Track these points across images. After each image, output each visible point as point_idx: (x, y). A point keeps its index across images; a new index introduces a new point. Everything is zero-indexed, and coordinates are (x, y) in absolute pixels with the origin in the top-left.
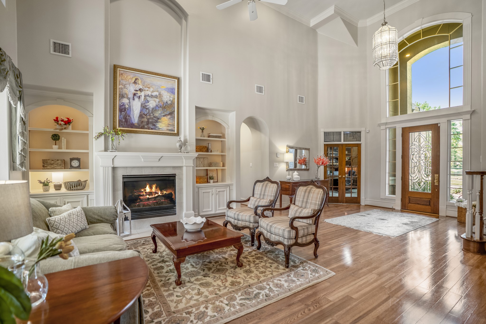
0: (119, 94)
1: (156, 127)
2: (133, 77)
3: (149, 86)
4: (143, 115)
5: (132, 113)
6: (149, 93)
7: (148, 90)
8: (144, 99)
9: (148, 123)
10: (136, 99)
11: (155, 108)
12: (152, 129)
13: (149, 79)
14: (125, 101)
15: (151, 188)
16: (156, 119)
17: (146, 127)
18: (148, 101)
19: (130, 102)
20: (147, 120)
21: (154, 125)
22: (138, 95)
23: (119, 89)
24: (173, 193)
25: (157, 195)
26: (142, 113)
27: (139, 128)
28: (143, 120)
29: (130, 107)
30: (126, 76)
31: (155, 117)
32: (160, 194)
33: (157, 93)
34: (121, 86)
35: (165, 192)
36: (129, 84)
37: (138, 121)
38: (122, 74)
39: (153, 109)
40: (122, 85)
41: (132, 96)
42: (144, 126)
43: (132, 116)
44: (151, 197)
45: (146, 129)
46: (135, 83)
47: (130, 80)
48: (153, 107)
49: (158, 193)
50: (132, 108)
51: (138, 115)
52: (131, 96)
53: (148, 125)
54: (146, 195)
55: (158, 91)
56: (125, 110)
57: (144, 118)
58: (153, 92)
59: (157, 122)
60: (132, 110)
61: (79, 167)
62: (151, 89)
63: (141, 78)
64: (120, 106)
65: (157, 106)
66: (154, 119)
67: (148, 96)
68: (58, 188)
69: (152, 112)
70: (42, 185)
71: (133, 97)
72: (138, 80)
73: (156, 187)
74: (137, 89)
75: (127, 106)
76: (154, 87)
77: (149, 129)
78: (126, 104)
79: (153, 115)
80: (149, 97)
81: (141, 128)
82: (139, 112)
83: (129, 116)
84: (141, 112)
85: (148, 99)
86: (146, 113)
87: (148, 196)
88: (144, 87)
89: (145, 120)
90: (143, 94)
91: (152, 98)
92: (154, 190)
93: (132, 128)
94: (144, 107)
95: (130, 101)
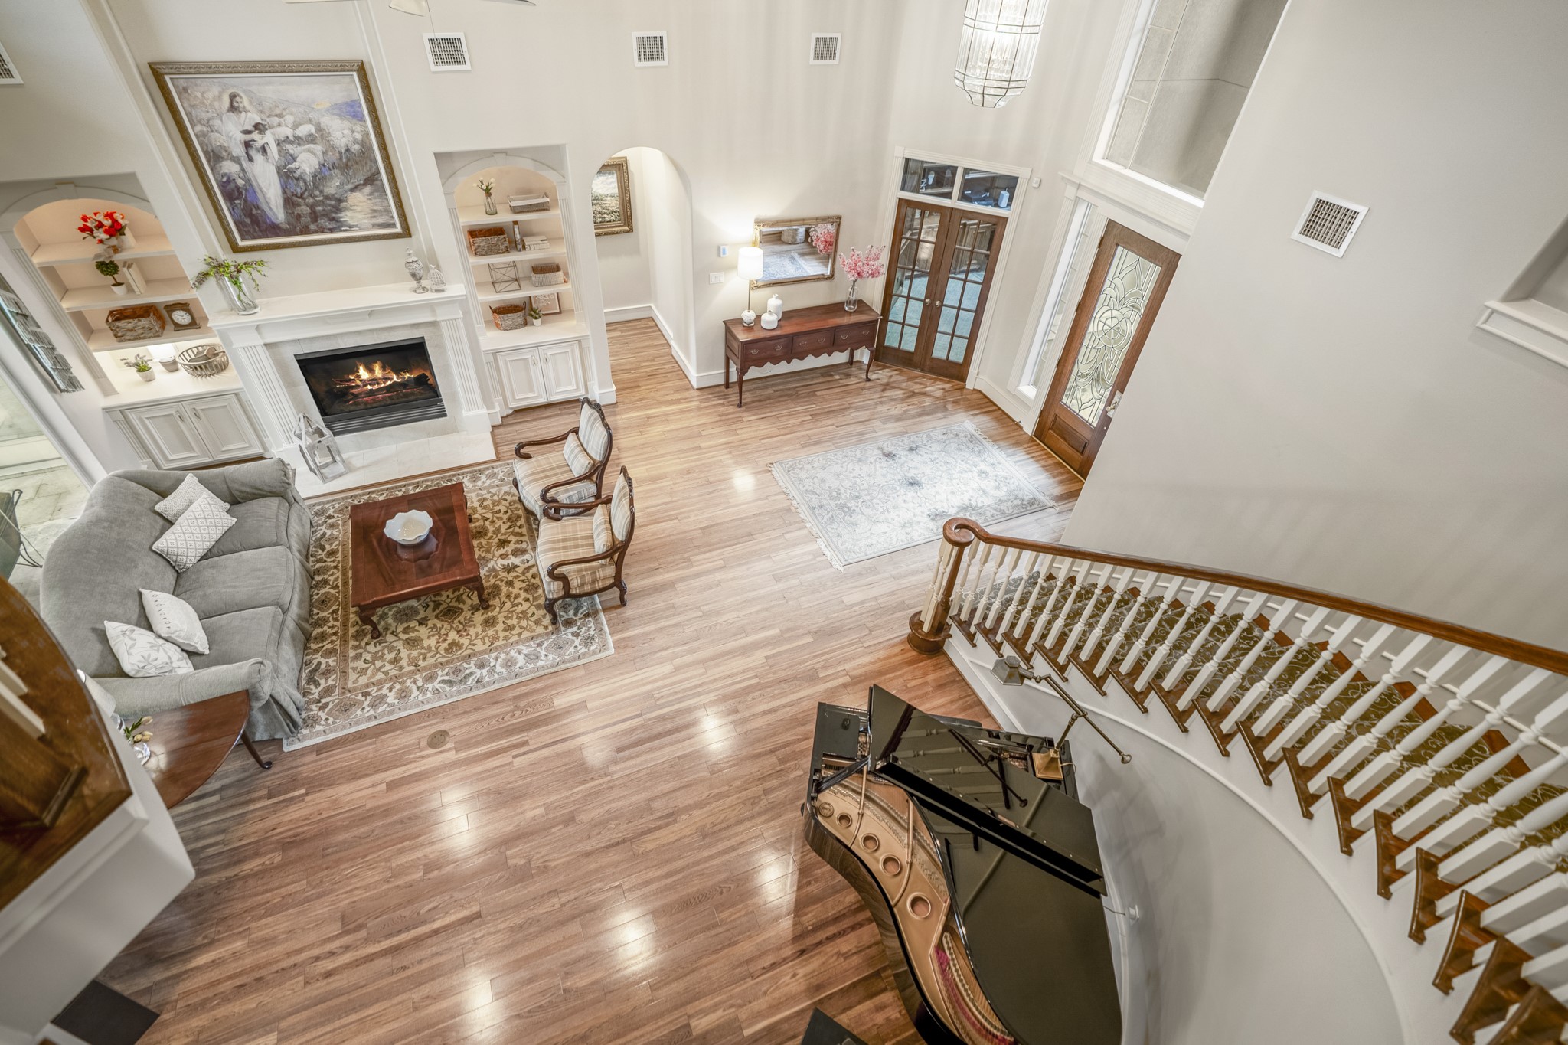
0: (206, 153)
1: (342, 224)
2: (221, 94)
3: (278, 111)
4: (295, 198)
5: (260, 195)
6: (289, 133)
7: (279, 125)
8: (280, 152)
9: (315, 217)
10: (258, 157)
11: (320, 173)
12: (331, 230)
13: (272, 89)
14: (229, 167)
15: (370, 370)
16: (333, 203)
17: (313, 227)
18: (291, 155)
19: (243, 170)
20: (309, 210)
21: (333, 219)
22: (259, 144)
23: (196, 135)
24: (427, 374)
25: (389, 383)
26: (289, 194)
27: (296, 234)
28: (298, 210)
29: (248, 181)
30: (199, 95)
31: (327, 198)
32: (395, 380)
33: (311, 129)
34: (198, 128)
35: (407, 375)
36: (220, 116)
37: (286, 216)
38: (185, 90)
39: (314, 176)
40: (200, 122)
41: (243, 151)
42: (307, 227)
43: (264, 206)
45: (315, 232)
46: (233, 108)
47: (216, 104)
48: (313, 170)
49: (390, 379)
50: (254, 184)
51: (280, 201)
52: (239, 151)
53: (316, 221)
55: (310, 121)
56: (240, 194)
57: (299, 205)
58: (296, 126)
59: (338, 210)
60: (257, 190)
61: (194, 325)
62: (290, 119)
63: (244, 91)
64: (223, 186)
65: (324, 165)
66: (328, 202)
67: (287, 140)
68: (172, 368)
69: (316, 187)
70: (134, 370)
71: (247, 153)
72: (238, 99)
73: (384, 368)
74: (250, 128)
75: (240, 182)
76: (294, 110)
77: (323, 232)
78: (235, 176)
79: (321, 192)
80: (292, 143)
81: (302, 233)
82: (279, 191)
83: (258, 208)
84: (284, 192)
85: (291, 152)
86: (299, 191)
88: (264, 117)
89: (304, 209)
90: (269, 138)
91: (299, 144)
92: (379, 373)
93: (277, 235)
94: (286, 175)
95: (241, 165)
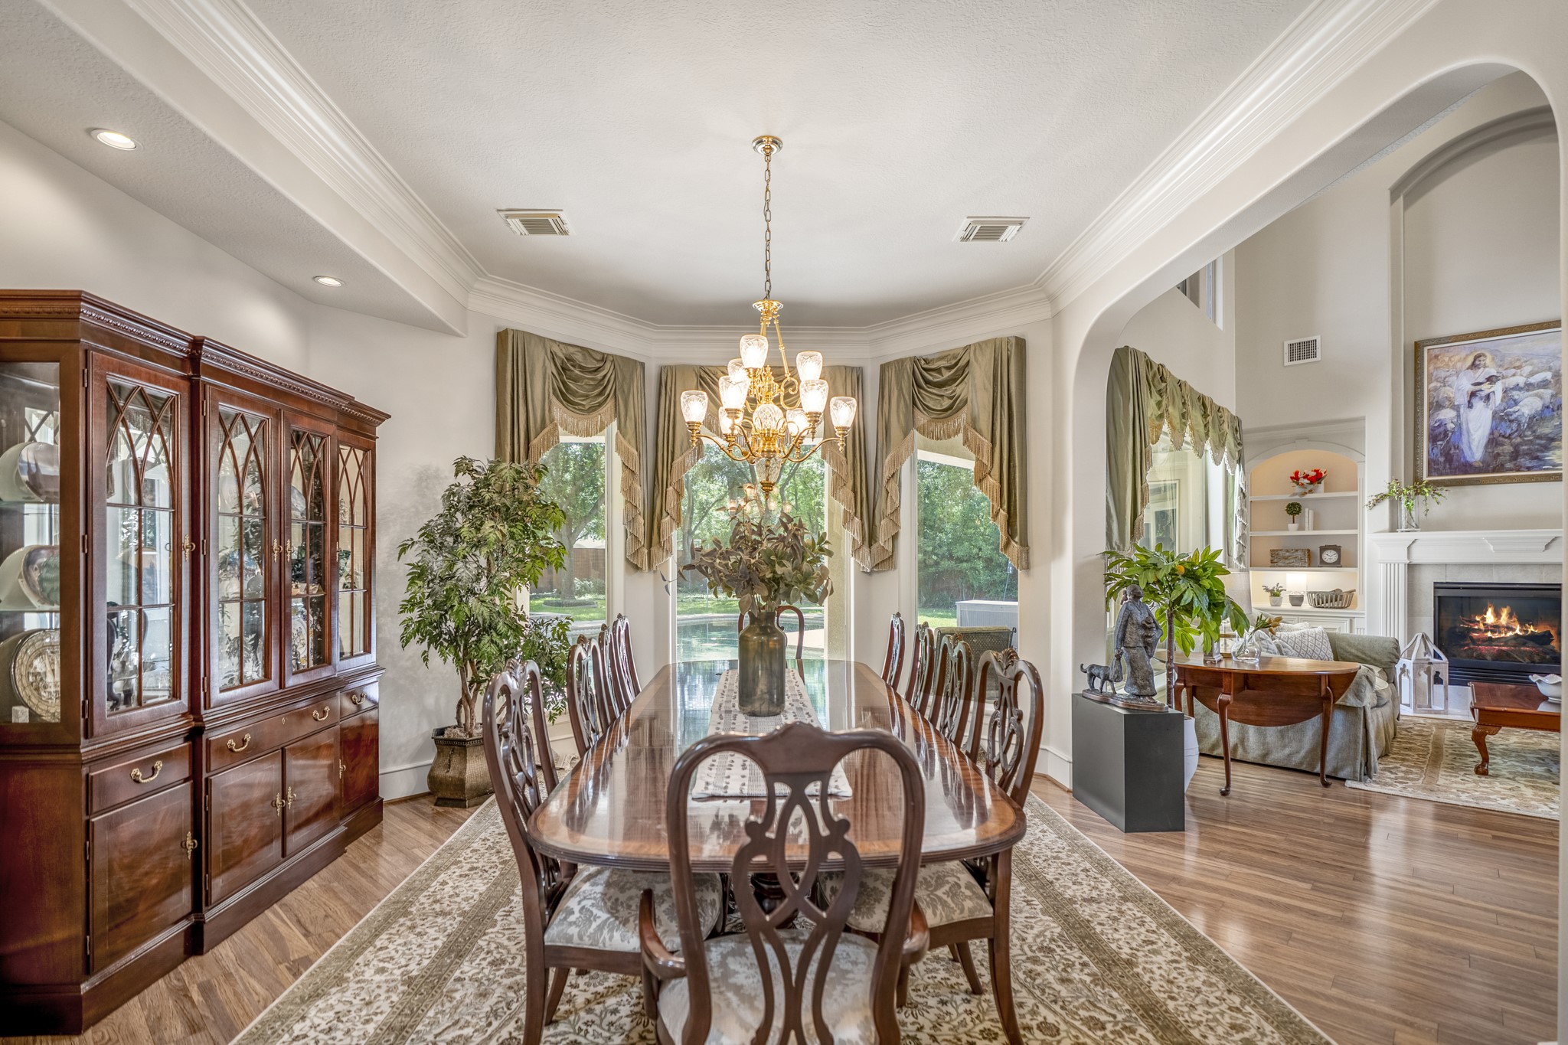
0: (1430, 404)
1: (1546, 462)
2: (1467, 356)
3: (1518, 364)
4: (1501, 439)
5: (1465, 439)
6: (1521, 380)
7: (1514, 375)
8: (1504, 398)
9: (1515, 455)
10: (1478, 404)
11: (1540, 415)
12: (1529, 469)
13: (1520, 345)
14: (1447, 415)
15: (1497, 615)
16: (1543, 442)
17: (1508, 465)
18: (1515, 400)
19: (1458, 416)
20: (1512, 449)
21: (1537, 458)
22: (1483, 394)
23: (1429, 391)
25: (1510, 634)
26: (1496, 434)
27: (1488, 472)
28: (1499, 449)
29: (1459, 426)
30: (1447, 359)
31: (1539, 437)
32: (1518, 631)
33: (1548, 375)
34: (1433, 385)
35: (1532, 629)
36: (1457, 374)
37: (1484, 455)
38: (1436, 357)
39: (1532, 418)
40: (1437, 380)
41: (1466, 399)
42: (1502, 465)
43: (1464, 446)
44: (1496, 636)
45: (1511, 470)
46: (1474, 366)
47: (1459, 365)
48: (1533, 412)
49: (1513, 630)
50: (1464, 427)
51: (1484, 441)
52: (1461, 399)
53: (1516, 459)
54: (1486, 631)
55: (1550, 369)
56: (1446, 435)
57: (1502, 445)
58: (1532, 374)
59: (1546, 448)
60: (1464, 432)
61: (1337, 564)
62: (1527, 369)
63: (1491, 352)
64: (1432, 429)
65: (1548, 407)
66: (1538, 441)
67: (1517, 388)
68: (1296, 602)
69: (1529, 427)
70: (1268, 595)
71: (1469, 402)
72: (1482, 358)
73: (1510, 615)
74: (1481, 380)
75: (1451, 426)
76: (1535, 361)
77: (1518, 471)
78: (1448, 421)
79: (1534, 432)
80: (1520, 389)
81: (1494, 471)
82: (1487, 431)
83: (1457, 448)
84: (1492, 433)
85: (1516, 397)
86: (1509, 431)
87: (1489, 634)
88: (1500, 370)
89: (1508, 448)
90: (1498, 388)
91: (1528, 390)
92: (1504, 620)
93: (1466, 473)
94: (1501, 417)
95: (1458, 411)
